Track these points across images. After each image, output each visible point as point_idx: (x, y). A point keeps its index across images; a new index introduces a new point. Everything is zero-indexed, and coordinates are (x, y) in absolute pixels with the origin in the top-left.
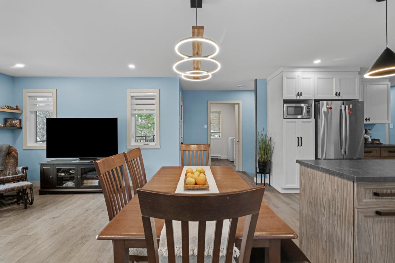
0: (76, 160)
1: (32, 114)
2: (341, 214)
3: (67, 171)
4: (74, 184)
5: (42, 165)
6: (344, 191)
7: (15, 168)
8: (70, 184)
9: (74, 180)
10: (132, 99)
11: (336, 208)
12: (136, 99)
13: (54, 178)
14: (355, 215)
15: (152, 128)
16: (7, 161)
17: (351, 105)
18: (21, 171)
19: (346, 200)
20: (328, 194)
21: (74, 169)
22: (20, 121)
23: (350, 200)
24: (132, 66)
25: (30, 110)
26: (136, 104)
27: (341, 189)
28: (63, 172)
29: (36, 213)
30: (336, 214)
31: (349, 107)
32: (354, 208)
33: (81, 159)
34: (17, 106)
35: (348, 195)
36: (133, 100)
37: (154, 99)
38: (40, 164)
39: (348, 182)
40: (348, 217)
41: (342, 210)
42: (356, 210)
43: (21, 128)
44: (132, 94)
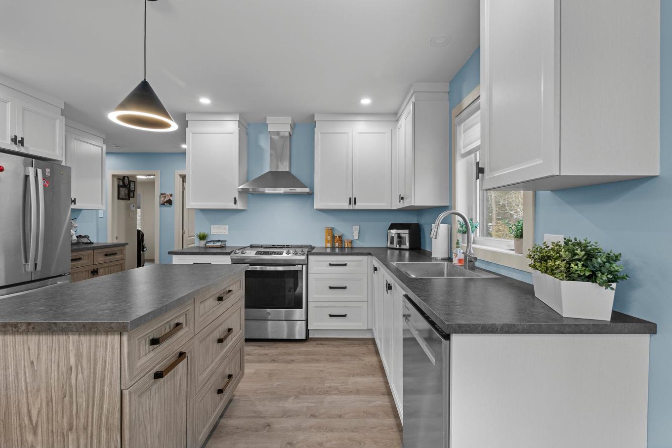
2: (87, 421)
6: (95, 364)
11: (74, 412)
14: (123, 405)
17: (48, 170)
19: (103, 380)
20: (47, 387)
23: (111, 377)
27: (89, 360)
30: (74, 428)
31: (44, 173)
32: (121, 391)
35: (108, 367)
39: (107, 339)
40: (108, 418)
41: (90, 410)
42: (126, 393)
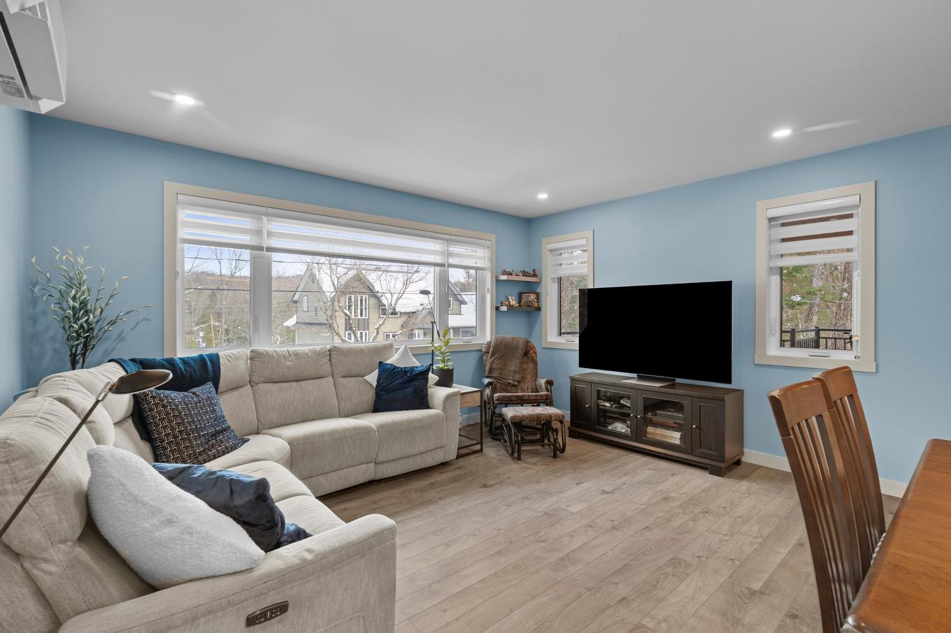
0: (629, 379)
1: (554, 283)
3: (616, 399)
4: (629, 430)
5: (573, 380)
7: (535, 380)
8: (620, 427)
9: (628, 422)
10: (770, 227)
12: (783, 225)
13: (593, 407)
15: (806, 307)
16: (525, 366)
18: (544, 386)
21: (628, 397)
22: (538, 295)
24: (782, 133)
25: (552, 276)
26: (784, 240)
28: (608, 400)
29: (571, 471)
33: (640, 378)
34: (534, 270)
36: (773, 230)
37: (850, 216)
38: (570, 377)
43: (539, 309)
44: (773, 213)
